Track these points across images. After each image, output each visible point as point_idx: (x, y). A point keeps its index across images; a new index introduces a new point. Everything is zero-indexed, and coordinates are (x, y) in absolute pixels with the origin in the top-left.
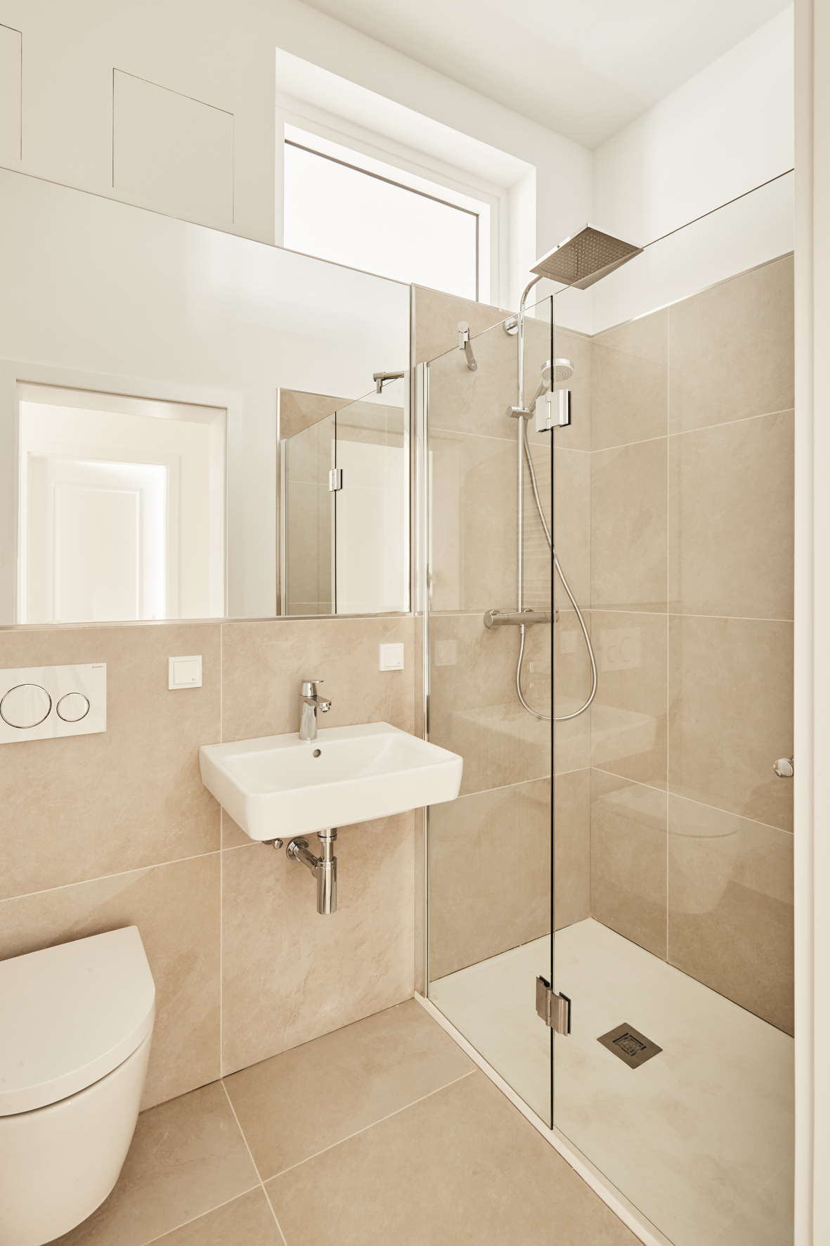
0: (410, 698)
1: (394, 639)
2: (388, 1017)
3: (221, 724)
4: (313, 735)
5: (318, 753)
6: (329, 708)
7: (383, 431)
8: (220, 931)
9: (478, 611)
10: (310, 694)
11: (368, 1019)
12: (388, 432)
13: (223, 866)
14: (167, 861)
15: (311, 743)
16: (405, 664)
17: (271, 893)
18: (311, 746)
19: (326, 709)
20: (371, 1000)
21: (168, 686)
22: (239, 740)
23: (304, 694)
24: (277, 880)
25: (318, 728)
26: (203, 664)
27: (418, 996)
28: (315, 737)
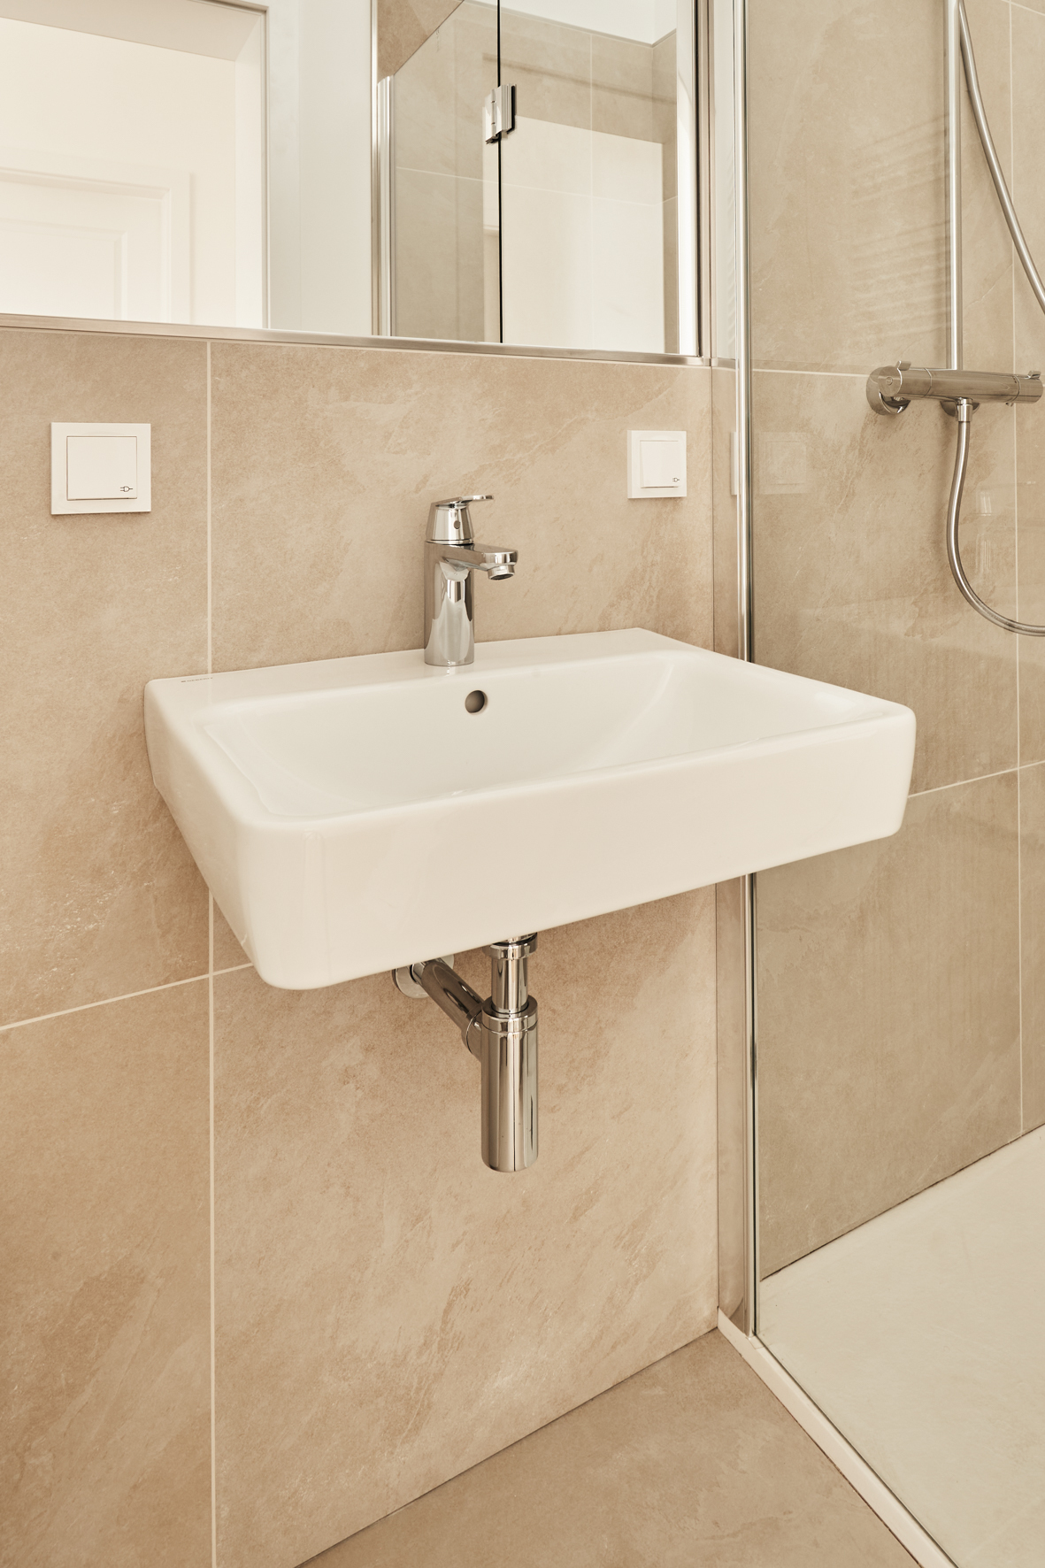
0: (701, 571)
1: (664, 418)
2: (659, 1391)
3: (209, 619)
4: (463, 655)
5: (478, 701)
6: (512, 568)
7: (584, 83)
8: (208, 1200)
9: (855, 369)
10: (453, 536)
11: (608, 1397)
12: (596, 86)
13: (217, 1018)
14: (50, 1011)
15: (458, 673)
16: (691, 485)
17: (352, 1086)
18: (458, 682)
19: (504, 570)
20: (614, 1347)
21: (49, 506)
22: (261, 665)
23: (438, 536)
24: (368, 1049)
25: (475, 639)
26: (155, 447)
27: (728, 1327)
28: (469, 660)
